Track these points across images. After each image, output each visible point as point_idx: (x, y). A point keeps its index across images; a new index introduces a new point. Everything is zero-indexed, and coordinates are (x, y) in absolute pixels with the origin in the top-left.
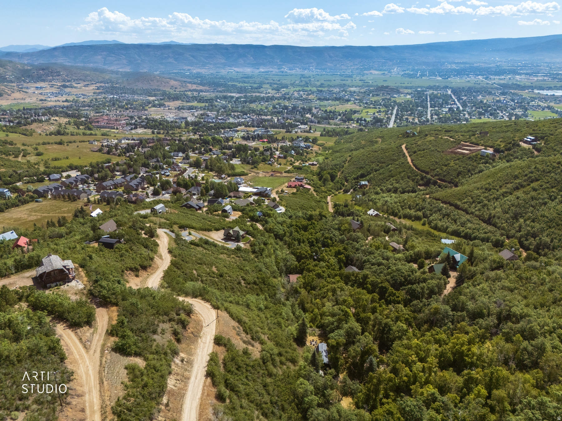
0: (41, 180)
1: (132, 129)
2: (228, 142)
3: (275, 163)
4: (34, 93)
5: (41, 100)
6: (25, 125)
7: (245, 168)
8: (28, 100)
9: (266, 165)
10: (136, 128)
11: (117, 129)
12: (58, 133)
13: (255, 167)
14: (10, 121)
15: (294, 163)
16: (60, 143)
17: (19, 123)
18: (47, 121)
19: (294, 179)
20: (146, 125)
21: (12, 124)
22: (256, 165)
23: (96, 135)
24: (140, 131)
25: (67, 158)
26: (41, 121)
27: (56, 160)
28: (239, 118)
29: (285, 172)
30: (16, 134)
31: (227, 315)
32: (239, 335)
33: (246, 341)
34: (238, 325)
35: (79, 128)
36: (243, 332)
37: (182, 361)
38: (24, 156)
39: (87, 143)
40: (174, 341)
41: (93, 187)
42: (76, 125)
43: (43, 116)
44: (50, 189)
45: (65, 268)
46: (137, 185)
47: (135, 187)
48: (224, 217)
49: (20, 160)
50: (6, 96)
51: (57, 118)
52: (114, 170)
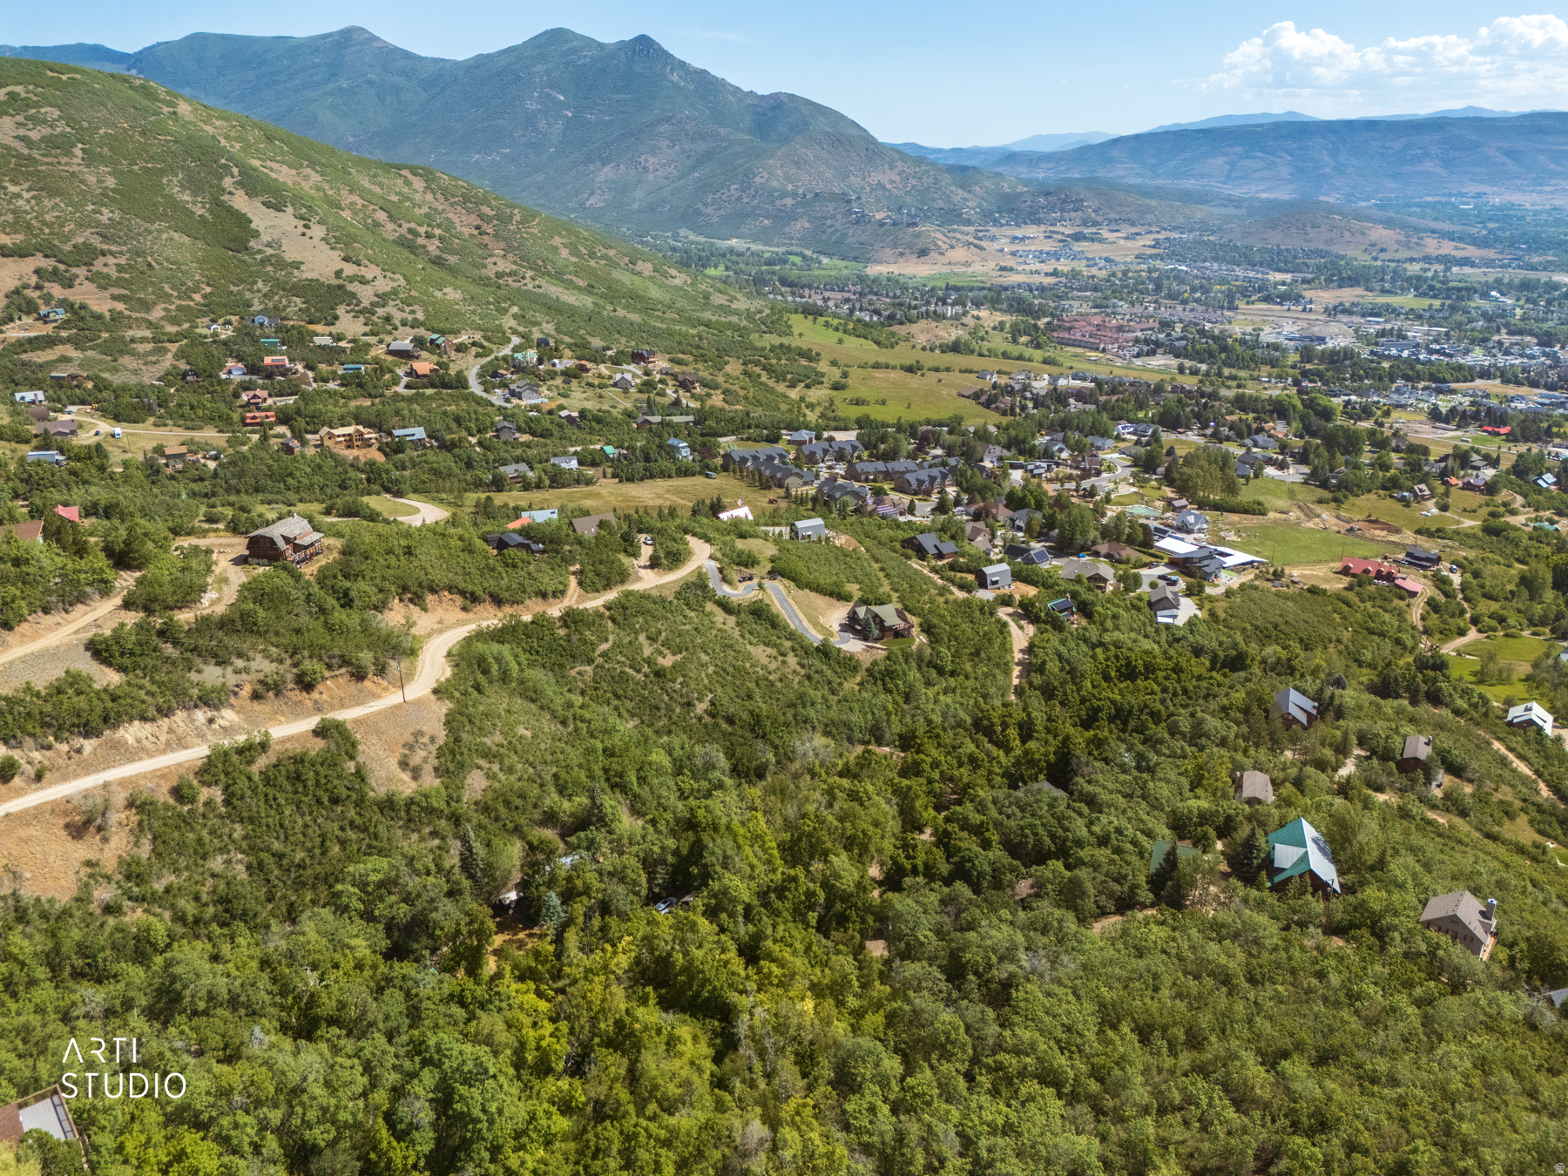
0: (773, 439)
1: (1138, 356)
2: (1360, 419)
3: (1431, 503)
4: (1002, 250)
5: (1003, 269)
6: (902, 323)
7: (1299, 497)
8: (977, 268)
9: (1389, 501)
10: (1152, 353)
11: (1104, 350)
12: (955, 348)
13: (1336, 500)
14: (877, 312)
15: (1513, 513)
16: (910, 369)
17: (891, 317)
18: (956, 317)
19: (1402, 556)
20: (1185, 348)
21: (875, 318)
22: (1340, 495)
23: (1030, 360)
24: (1158, 361)
25: (883, 403)
26: (939, 317)
27: (858, 403)
28: (1507, 353)
29: (1418, 532)
30: (862, 340)
31: (444, 711)
32: (411, 747)
33: (412, 764)
34: (442, 735)
35: (1015, 341)
36: (433, 749)
37: (211, 721)
38: (808, 387)
39: (974, 376)
40: (246, 692)
41: (840, 469)
42: (1016, 332)
43: (953, 305)
44: (755, 458)
45: (287, 540)
46: (920, 482)
47: (915, 486)
48: (962, 587)
49: (794, 394)
50: (934, 255)
51: (984, 313)
52: (937, 444)
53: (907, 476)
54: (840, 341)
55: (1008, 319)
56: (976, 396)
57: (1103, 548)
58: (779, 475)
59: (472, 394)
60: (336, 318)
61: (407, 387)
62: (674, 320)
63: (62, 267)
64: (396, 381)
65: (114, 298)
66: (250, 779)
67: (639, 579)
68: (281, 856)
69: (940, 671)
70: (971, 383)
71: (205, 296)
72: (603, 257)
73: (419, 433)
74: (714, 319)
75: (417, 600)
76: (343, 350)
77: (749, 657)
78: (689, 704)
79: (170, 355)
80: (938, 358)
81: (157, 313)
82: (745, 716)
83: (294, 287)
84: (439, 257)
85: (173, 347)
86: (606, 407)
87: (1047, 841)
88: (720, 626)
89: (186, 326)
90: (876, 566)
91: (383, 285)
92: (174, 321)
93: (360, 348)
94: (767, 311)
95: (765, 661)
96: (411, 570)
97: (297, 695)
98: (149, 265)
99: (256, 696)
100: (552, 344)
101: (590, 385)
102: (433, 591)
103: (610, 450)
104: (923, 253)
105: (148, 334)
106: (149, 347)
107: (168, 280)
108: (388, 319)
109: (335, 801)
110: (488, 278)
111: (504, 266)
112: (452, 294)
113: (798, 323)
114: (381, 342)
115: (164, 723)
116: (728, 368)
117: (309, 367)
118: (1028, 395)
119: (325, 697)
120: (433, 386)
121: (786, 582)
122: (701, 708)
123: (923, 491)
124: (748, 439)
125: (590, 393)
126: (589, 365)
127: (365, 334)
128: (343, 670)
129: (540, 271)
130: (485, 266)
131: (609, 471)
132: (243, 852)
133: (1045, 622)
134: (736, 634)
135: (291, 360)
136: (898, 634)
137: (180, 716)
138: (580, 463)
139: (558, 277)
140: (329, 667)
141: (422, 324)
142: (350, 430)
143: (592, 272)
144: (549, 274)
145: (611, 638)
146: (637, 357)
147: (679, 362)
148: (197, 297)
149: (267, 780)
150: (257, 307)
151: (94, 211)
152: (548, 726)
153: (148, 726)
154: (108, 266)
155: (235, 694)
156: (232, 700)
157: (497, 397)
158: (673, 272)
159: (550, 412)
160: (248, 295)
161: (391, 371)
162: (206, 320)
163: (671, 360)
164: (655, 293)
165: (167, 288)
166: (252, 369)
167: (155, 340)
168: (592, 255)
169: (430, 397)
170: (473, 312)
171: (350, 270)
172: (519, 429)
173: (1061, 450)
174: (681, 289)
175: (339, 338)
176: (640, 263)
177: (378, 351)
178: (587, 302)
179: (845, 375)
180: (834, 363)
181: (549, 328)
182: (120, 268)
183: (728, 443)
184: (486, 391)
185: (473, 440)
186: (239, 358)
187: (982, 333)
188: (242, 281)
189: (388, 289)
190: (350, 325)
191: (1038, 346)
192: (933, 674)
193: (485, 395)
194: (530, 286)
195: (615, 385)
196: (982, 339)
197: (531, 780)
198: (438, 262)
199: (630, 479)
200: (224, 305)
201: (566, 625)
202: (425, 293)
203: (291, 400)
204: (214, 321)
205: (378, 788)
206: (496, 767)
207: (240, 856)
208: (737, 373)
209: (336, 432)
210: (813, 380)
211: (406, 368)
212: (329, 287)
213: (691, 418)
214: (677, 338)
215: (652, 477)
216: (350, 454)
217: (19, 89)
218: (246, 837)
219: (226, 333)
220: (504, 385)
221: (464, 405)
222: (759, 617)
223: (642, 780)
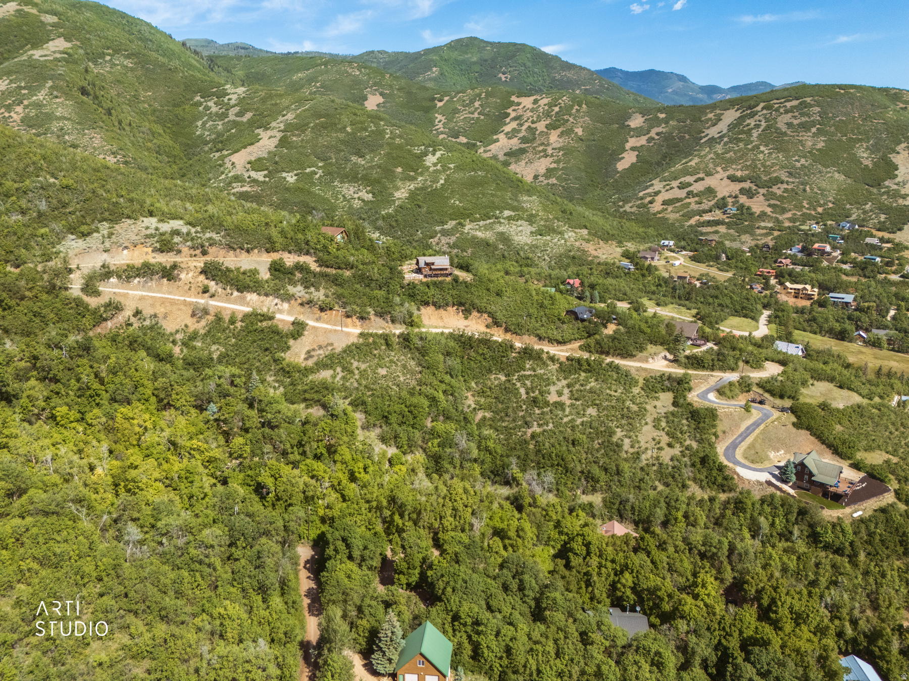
31: (354, 342)
32: (320, 347)
33: (312, 353)
36: (328, 353)
37: (276, 304)
40: (300, 301)
45: (426, 263)
67: (642, 361)
75: (466, 313)
76: (881, 248)
78: (527, 423)
79: (770, 237)
81: (786, 215)
83: (890, 208)
85: (777, 234)
89: (797, 224)
92: (793, 220)
93: (898, 248)
97: (316, 311)
98: (805, 190)
99: (302, 304)
102: (480, 312)
105: (770, 225)
106: (764, 231)
107: (810, 198)
117: (843, 254)
128: (344, 310)
134: (652, 417)
135: (834, 248)
137: (270, 298)
140: (340, 306)
142: (800, 287)
148: (820, 209)
150: (853, 217)
154: (777, 190)
155: (296, 300)
156: (292, 301)
160: (853, 211)
162: (813, 222)
165: (805, 203)
166: (804, 249)
185: (892, 312)
186: (805, 243)
188: (858, 203)
200: (832, 215)
204: (817, 223)
205: (287, 354)
209: (790, 286)
219: (816, 229)
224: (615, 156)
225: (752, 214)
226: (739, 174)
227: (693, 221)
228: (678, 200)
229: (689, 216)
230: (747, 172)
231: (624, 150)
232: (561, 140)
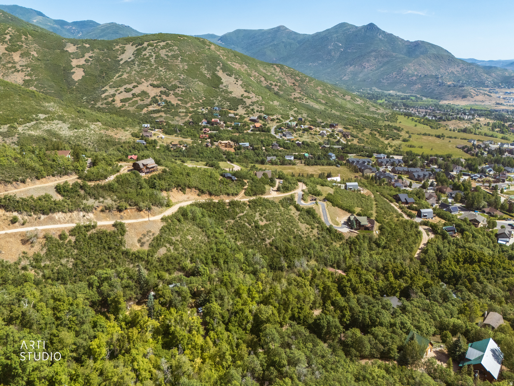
0: (369, 156)
4: (499, 97)
5: (498, 104)
6: (444, 121)
8: (487, 103)
12: (465, 131)
14: (435, 116)
16: (439, 137)
17: (441, 119)
18: (469, 120)
21: (434, 118)
23: (496, 137)
25: (421, 147)
26: (460, 119)
27: (411, 147)
30: (425, 126)
31: (162, 225)
32: (144, 235)
33: (142, 241)
34: (157, 233)
35: (493, 130)
36: (152, 237)
37: (84, 216)
38: (393, 140)
39: (466, 141)
40: (99, 209)
41: (390, 168)
42: (494, 126)
43: (468, 115)
44: (358, 162)
45: (144, 165)
46: (419, 176)
47: (416, 177)
48: (409, 215)
49: (386, 142)
50: (469, 98)
51: (482, 119)
52: (436, 163)
53: (414, 173)
54: (416, 126)
55: (492, 122)
56: (463, 148)
57: (487, 210)
58: (363, 168)
59: (271, 135)
60: (238, 109)
61: (252, 131)
62: (352, 115)
63: (167, 91)
64: (248, 129)
65: (179, 100)
66: (85, 236)
67: (269, 194)
68: (84, 263)
69: (378, 245)
70: (465, 143)
71: (203, 101)
72: (333, 94)
73: (247, 144)
74: (367, 115)
75: (183, 190)
76: (236, 118)
77: (297, 227)
78: (264, 240)
79: (188, 117)
80: (456, 134)
81: (189, 105)
82: (283, 247)
83: (229, 99)
84: (277, 92)
85: (190, 115)
86: (313, 141)
87: (368, 320)
88: (292, 214)
89: (195, 109)
90: (374, 203)
91: (254, 99)
92: (192, 107)
93: (242, 118)
94: (390, 114)
95: (303, 229)
96: (184, 180)
97: (116, 213)
98: (190, 91)
99: (102, 211)
100: (303, 120)
101: (311, 134)
102: (189, 188)
103: (306, 155)
104: (464, 97)
105: (184, 111)
106: (184, 114)
107: (194, 95)
108: (253, 110)
109: (110, 248)
110: (291, 99)
111: (297, 95)
112: (276, 103)
113: (401, 118)
114: (249, 116)
115: (69, 214)
116: (365, 132)
117: (225, 123)
118: (487, 149)
119: (125, 215)
120: (259, 131)
121: (328, 203)
122: (268, 241)
123: (418, 180)
124: (360, 155)
125: (310, 136)
126: (312, 127)
127: (245, 114)
128: (135, 207)
129: (309, 97)
130: (291, 95)
131: (303, 161)
132: (74, 259)
133: (439, 234)
134: (297, 219)
135: (220, 120)
136: (367, 229)
137: (75, 213)
138: (295, 158)
139: (316, 100)
140: (130, 205)
141: (263, 112)
142: (226, 142)
143: (329, 99)
144: (313, 99)
145: (245, 212)
146: (331, 126)
147: (347, 128)
148: (201, 101)
149: (90, 238)
150: (216, 104)
151: (180, 75)
152: (202, 237)
153: (64, 214)
154: (179, 91)
155: (96, 209)
156: (94, 211)
157: (278, 136)
158: (358, 99)
159: (293, 141)
160: (215, 101)
161: (248, 125)
162: (201, 108)
163: (344, 128)
164: (349, 106)
165: (193, 98)
166: (208, 122)
167: (186, 112)
168: (330, 93)
169: (257, 134)
170: (281, 109)
171: (246, 94)
172: (280, 146)
173: (490, 171)
174: (359, 105)
175: (237, 115)
176: (347, 96)
177: (247, 120)
178: (323, 108)
179: (410, 137)
180: (407, 132)
181: (305, 115)
182: (182, 92)
183: (352, 157)
184: (275, 133)
185: (264, 148)
186: (206, 119)
187: (479, 126)
188: (214, 97)
189: (256, 101)
190: (241, 111)
191: (503, 133)
192: (374, 246)
193: (274, 135)
194: (304, 102)
195: (320, 135)
196: (478, 128)
197: (182, 254)
198: (276, 94)
199: (308, 165)
200: (207, 103)
201: (230, 205)
202: (267, 102)
203: (214, 132)
204: (203, 108)
205: (127, 247)
206: (172, 248)
207: (73, 260)
208: (368, 134)
209: (222, 142)
210: (395, 137)
211: (253, 125)
212: (238, 99)
213: (341, 147)
214: (350, 120)
215: (317, 165)
216: (224, 149)
217: (169, 42)
218: (77, 254)
219: (205, 111)
220: (282, 132)
221: (267, 137)
222: (309, 214)
223: (226, 262)
224: (67, 71)
225: (173, 105)
226: (155, 83)
227: (145, 111)
228: (130, 99)
229: (141, 107)
230: (159, 82)
231: (72, 68)
232: (24, 60)
